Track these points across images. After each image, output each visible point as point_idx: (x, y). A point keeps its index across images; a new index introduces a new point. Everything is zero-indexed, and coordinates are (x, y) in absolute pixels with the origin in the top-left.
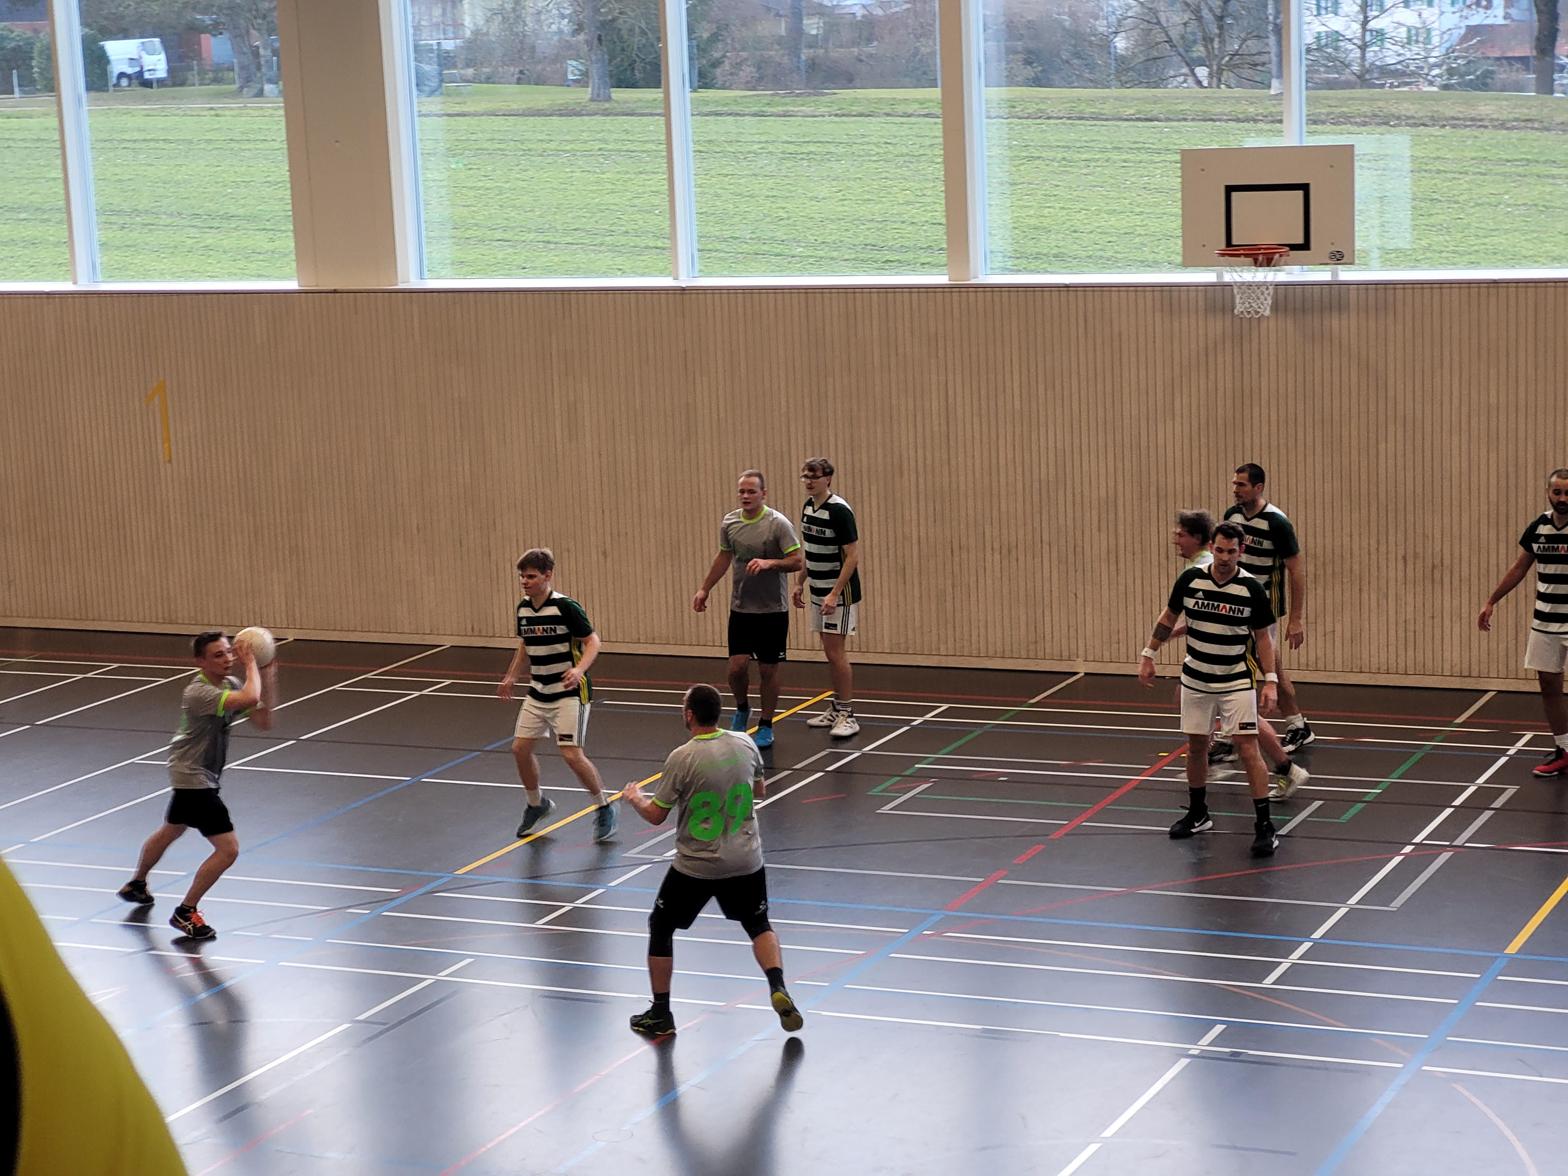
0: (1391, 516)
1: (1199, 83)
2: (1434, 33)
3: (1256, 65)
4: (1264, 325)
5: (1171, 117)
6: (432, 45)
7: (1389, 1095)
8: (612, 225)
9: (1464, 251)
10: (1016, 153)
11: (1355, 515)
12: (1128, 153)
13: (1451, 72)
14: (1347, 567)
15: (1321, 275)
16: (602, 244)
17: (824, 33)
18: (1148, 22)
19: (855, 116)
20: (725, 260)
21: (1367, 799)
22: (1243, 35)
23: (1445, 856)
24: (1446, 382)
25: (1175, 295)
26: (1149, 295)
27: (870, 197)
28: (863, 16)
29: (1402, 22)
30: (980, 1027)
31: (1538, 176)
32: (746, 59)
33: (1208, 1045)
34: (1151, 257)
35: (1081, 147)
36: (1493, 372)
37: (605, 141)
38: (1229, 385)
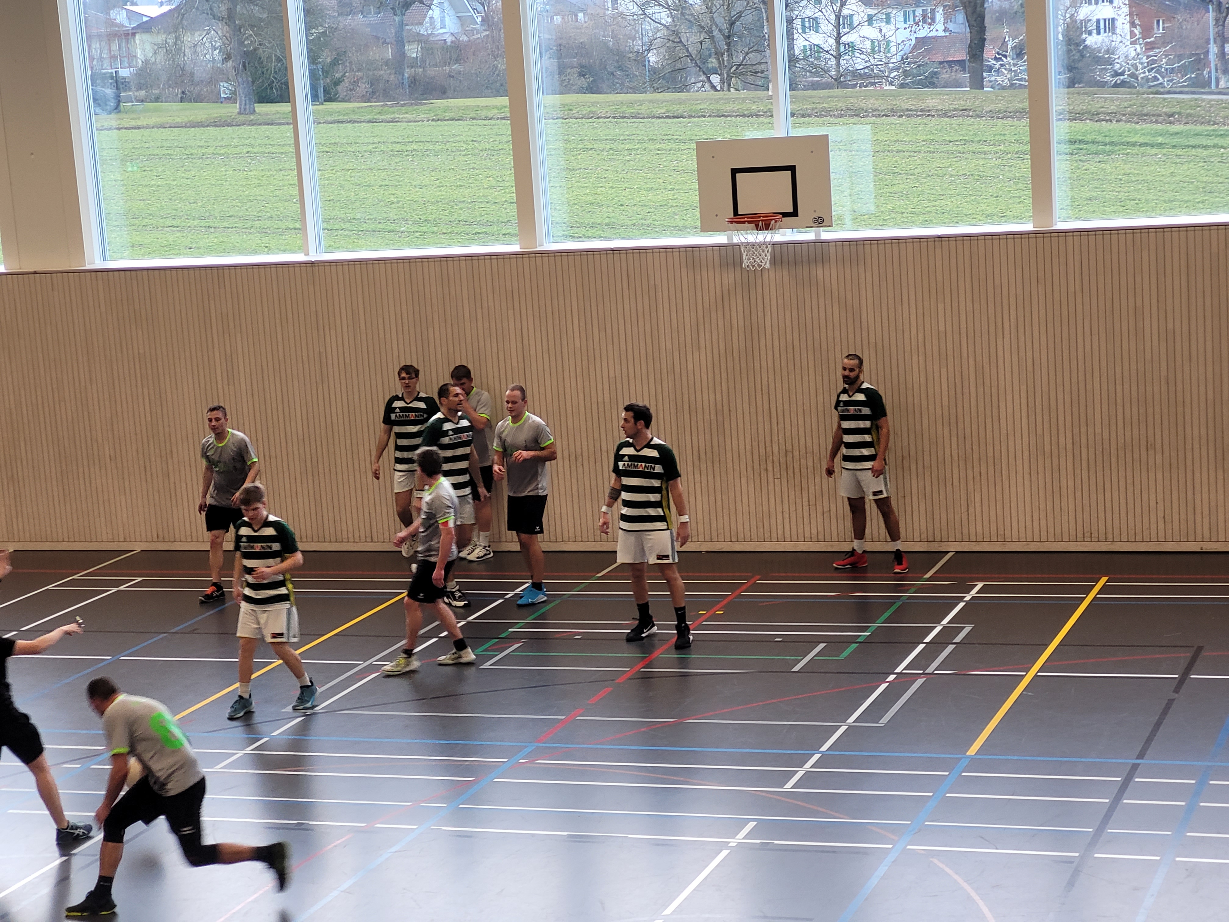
1: (714, 87)
2: (892, 44)
3: (756, 73)
4: (765, 274)
5: (693, 114)
6: (112, 73)
7: (882, 870)
8: (259, 212)
9: (920, 212)
10: (574, 146)
12: (660, 143)
13: (906, 74)
15: (808, 235)
16: (251, 227)
17: (422, 55)
18: (674, 42)
19: (448, 120)
20: (349, 236)
21: (859, 640)
22: (746, 49)
23: (920, 682)
24: (906, 315)
25: (696, 254)
26: (676, 255)
27: (461, 184)
28: (452, 42)
29: (866, 36)
30: (566, 833)
31: (974, 153)
32: (362, 78)
33: (743, 839)
34: (681, 223)
35: (625, 140)
36: (941, 306)
37: (252, 146)
38: (741, 323)
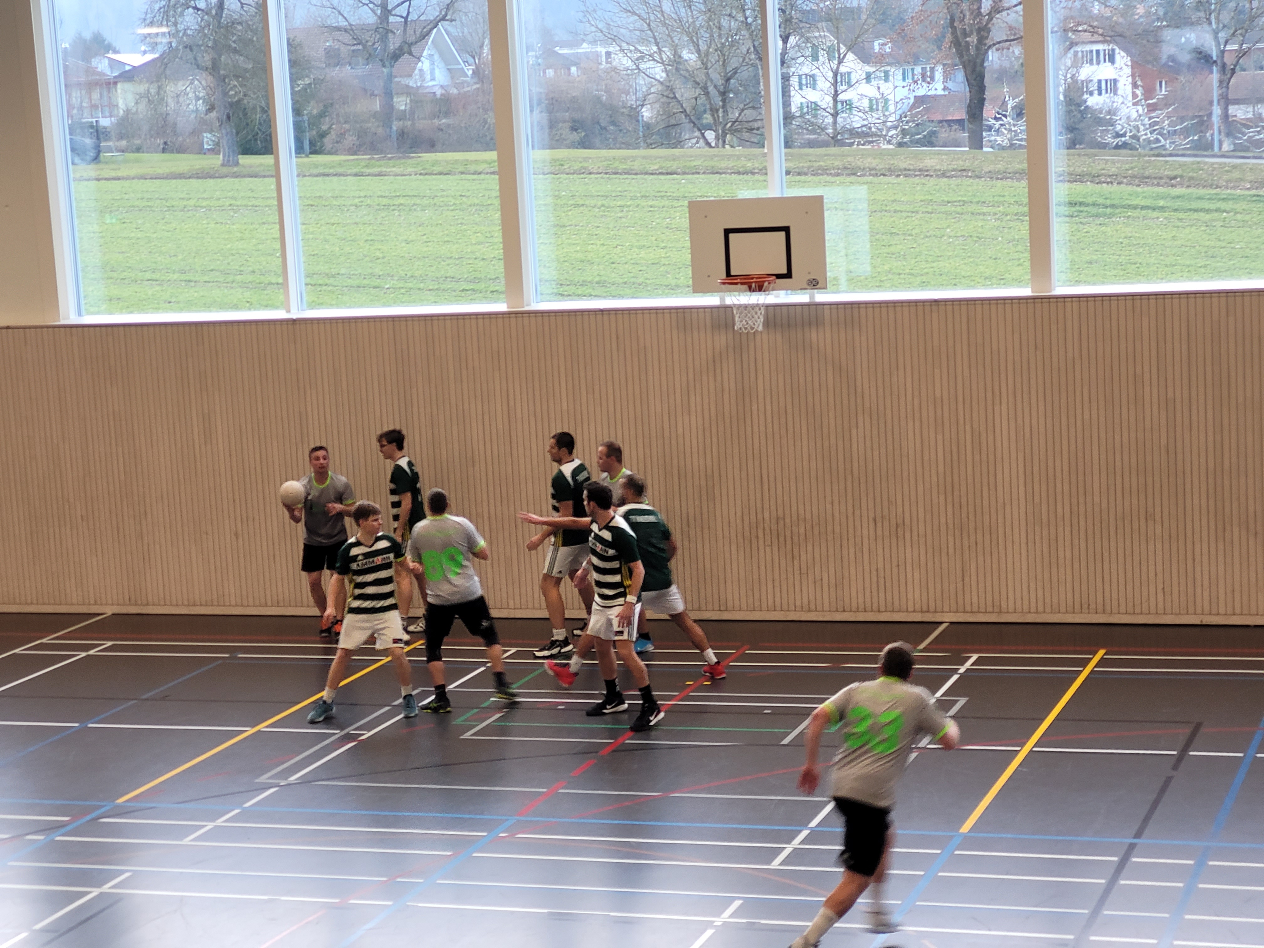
0: (863, 486)
1: (708, 144)
2: (890, 103)
3: (752, 129)
4: (758, 337)
5: (687, 171)
6: (92, 122)
8: (241, 266)
9: (918, 273)
10: (564, 202)
11: (835, 487)
12: (653, 200)
13: (904, 132)
14: (830, 528)
15: (802, 298)
16: (233, 282)
17: (411, 108)
18: (668, 97)
19: (436, 174)
20: (333, 292)
22: (742, 106)
25: (688, 316)
26: (667, 316)
27: (449, 239)
28: (442, 95)
29: (865, 94)
30: (546, 911)
31: (972, 214)
32: (349, 130)
33: (729, 918)
34: (673, 282)
35: (616, 196)
37: (235, 199)
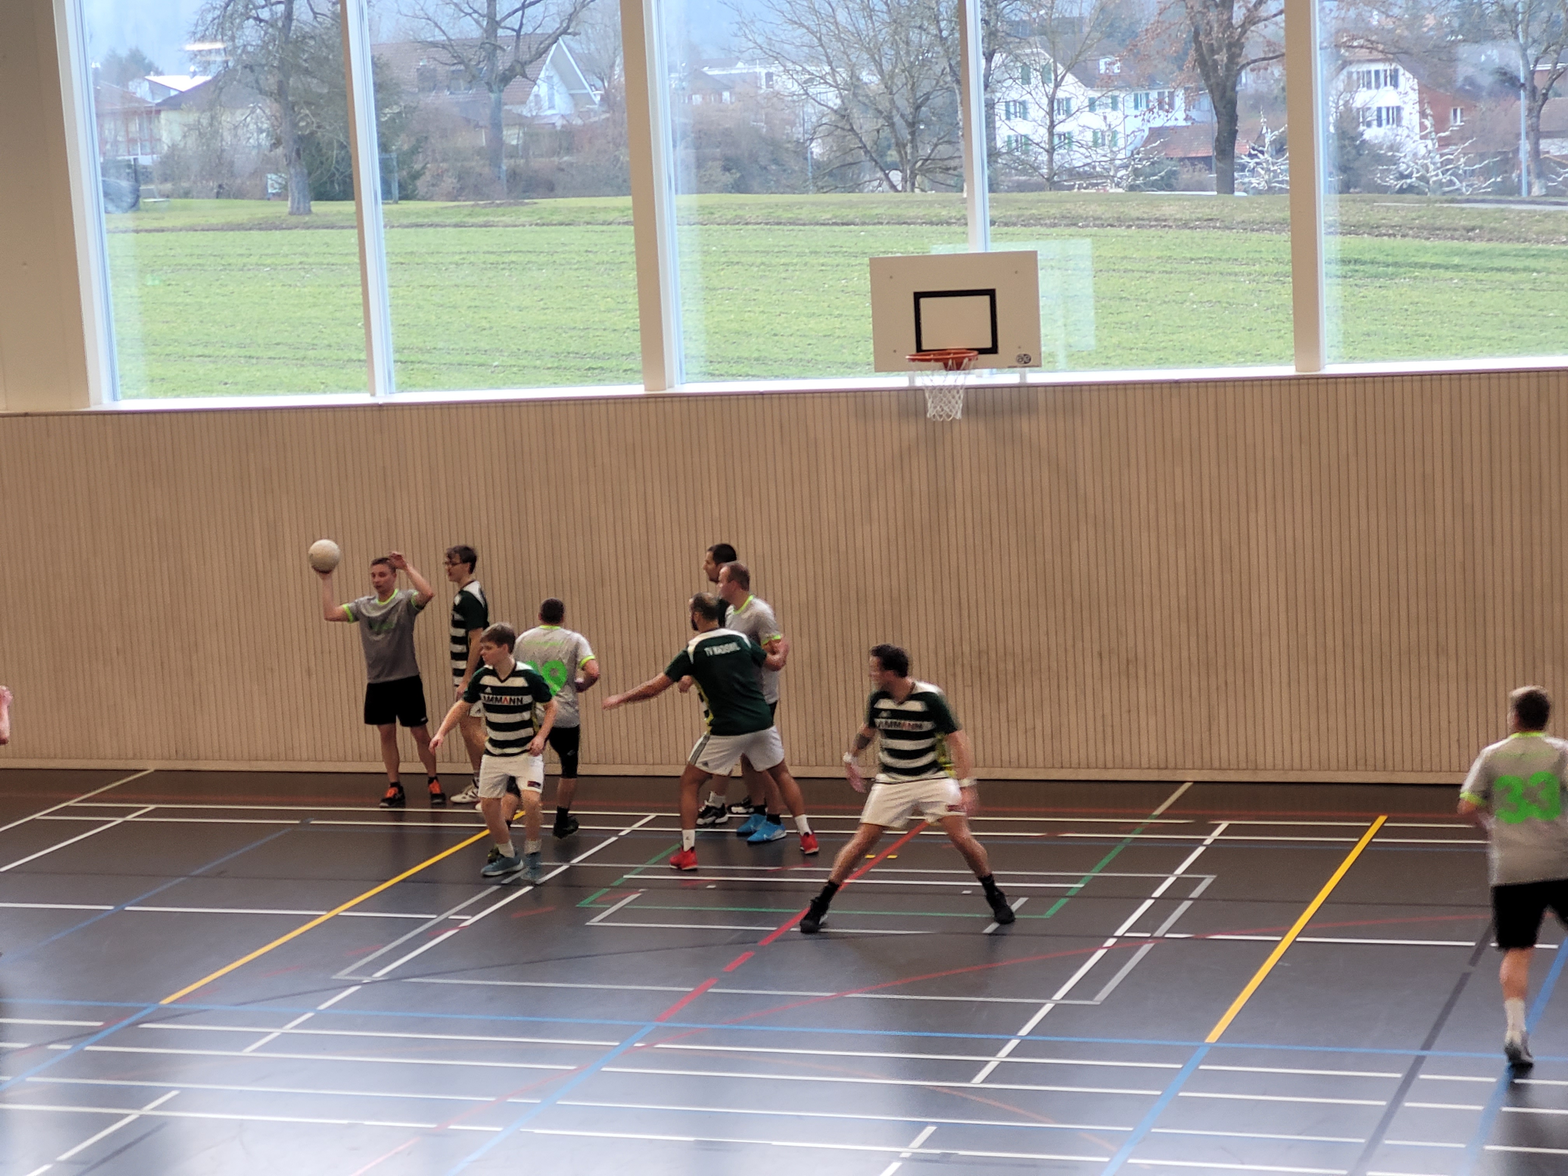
0: (1086, 613)
1: (893, 187)
2: (1119, 136)
3: (948, 169)
4: (956, 427)
5: (867, 221)
6: (129, 161)
8: (313, 339)
9: (1153, 348)
10: (715, 259)
11: (1051, 614)
12: (825, 257)
13: (1136, 173)
14: (1044, 665)
15: (1011, 378)
16: (304, 358)
17: (524, 143)
18: (843, 129)
19: (555, 225)
20: (428, 371)
21: (1070, 893)
22: (935, 140)
23: (1146, 948)
25: (868, 400)
26: (843, 401)
27: (572, 305)
28: (563, 126)
29: (1088, 125)
30: (692, 1139)
31: (1221, 274)
32: (447, 170)
33: (919, 1148)
34: (850, 359)
35: (780, 252)
36: (1178, 471)
37: (307, 255)
38: (924, 487)
